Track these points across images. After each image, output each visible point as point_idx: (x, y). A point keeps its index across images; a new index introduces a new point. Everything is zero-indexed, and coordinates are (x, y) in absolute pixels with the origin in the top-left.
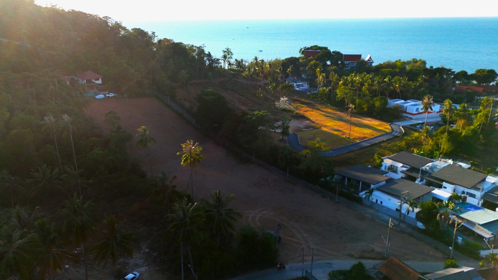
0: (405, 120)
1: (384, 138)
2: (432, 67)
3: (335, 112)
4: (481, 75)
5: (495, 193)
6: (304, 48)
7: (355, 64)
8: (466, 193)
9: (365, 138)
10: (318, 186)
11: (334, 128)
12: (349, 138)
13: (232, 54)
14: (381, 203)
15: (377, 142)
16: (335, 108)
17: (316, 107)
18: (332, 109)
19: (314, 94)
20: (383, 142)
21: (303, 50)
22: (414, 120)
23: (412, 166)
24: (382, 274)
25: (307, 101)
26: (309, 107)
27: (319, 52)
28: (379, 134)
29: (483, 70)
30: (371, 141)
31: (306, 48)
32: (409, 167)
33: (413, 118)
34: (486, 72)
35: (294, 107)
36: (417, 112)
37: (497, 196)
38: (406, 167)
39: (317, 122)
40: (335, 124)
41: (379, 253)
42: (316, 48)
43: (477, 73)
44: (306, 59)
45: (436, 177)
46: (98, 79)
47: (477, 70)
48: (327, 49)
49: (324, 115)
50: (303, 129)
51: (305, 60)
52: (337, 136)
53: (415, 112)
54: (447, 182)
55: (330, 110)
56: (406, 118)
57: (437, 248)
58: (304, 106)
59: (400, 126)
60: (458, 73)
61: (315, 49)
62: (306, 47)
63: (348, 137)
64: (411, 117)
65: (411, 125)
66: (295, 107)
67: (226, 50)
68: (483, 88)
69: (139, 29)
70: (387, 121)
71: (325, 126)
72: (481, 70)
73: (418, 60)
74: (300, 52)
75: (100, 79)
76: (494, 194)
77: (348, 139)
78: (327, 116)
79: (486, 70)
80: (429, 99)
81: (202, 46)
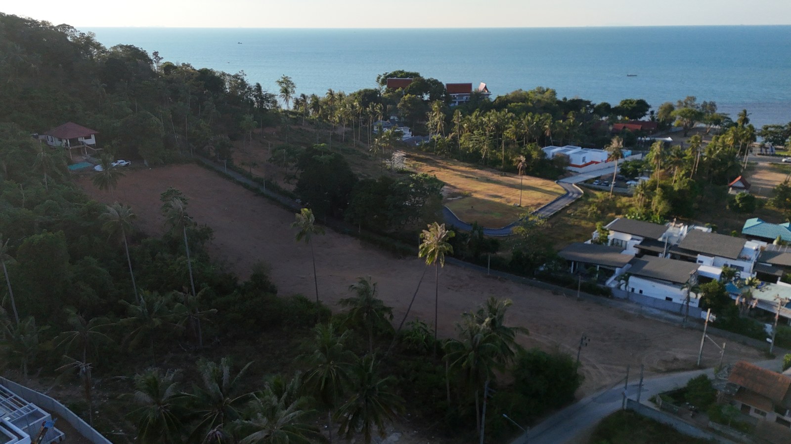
0: (572, 175)
1: (565, 203)
2: (565, 99)
3: (472, 170)
4: (630, 108)
5: (768, 261)
6: (384, 74)
7: (465, 98)
8: (729, 266)
9: (540, 204)
10: (534, 279)
11: (489, 194)
12: (520, 206)
13: (294, 87)
14: (641, 292)
15: (560, 209)
16: (467, 164)
17: (440, 164)
18: (463, 166)
19: (427, 145)
20: (566, 208)
21: (382, 78)
22: (581, 175)
23: (646, 237)
24: (735, 386)
25: (424, 156)
26: (431, 165)
27: (410, 81)
28: (554, 198)
29: (630, 100)
30: (550, 208)
31: (388, 74)
32: (641, 238)
33: (580, 172)
34: (634, 103)
35: (410, 166)
36: (584, 163)
37: (771, 265)
38: (638, 240)
39: (458, 186)
40: (486, 187)
41: (685, 361)
42: (403, 74)
43: (623, 104)
44: (393, 91)
45: (686, 248)
46: (89, 137)
47: (622, 101)
48: (419, 76)
49: (460, 175)
50: (448, 199)
51: (391, 94)
52: (500, 204)
53: (582, 164)
54: (702, 254)
55: (463, 168)
56: (572, 173)
57: (744, 344)
58: (422, 163)
59: (572, 184)
60: (600, 107)
61: (402, 77)
62: (386, 73)
63: (518, 205)
64: (577, 171)
65: (586, 182)
66: (412, 165)
67: (281, 80)
68: (641, 126)
69: (131, 46)
70: (553, 179)
71: (476, 192)
72: (627, 100)
73: (545, 89)
74: (378, 81)
75: (93, 137)
76: (766, 263)
77: (520, 208)
78: (467, 177)
79: (634, 101)
80: (619, 142)
81: (240, 74)
